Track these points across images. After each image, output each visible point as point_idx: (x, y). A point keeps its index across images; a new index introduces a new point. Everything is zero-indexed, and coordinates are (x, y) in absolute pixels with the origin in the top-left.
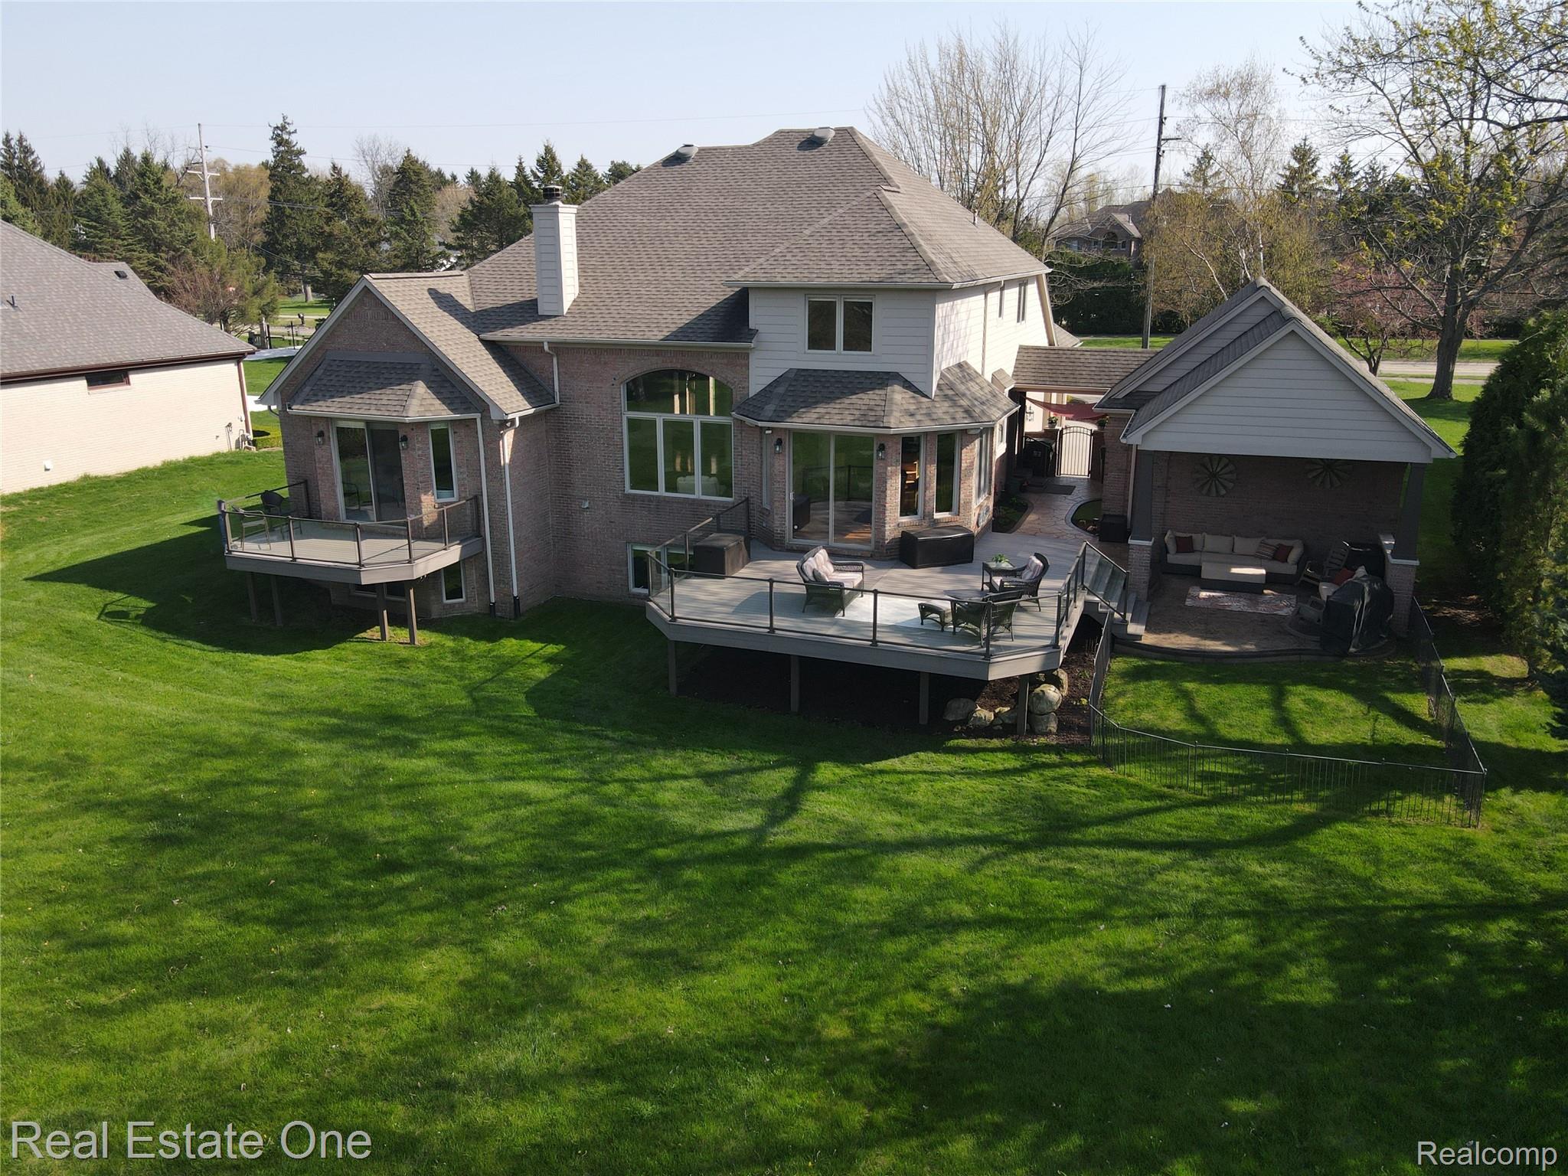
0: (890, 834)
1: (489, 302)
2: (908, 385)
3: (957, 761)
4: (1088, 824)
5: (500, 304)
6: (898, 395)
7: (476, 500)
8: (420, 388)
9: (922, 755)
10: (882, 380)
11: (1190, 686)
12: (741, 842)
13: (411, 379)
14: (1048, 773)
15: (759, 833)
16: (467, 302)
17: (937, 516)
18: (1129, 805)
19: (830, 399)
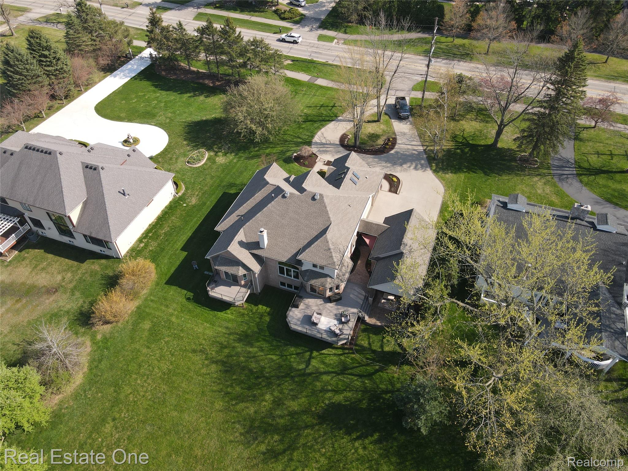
0: (322, 370)
1: (250, 240)
2: (331, 277)
3: (334, 351)
4: (348, 370)
5: (252, 241)
6: (329, 280)
7: (251, 281)
8: (241, 268)
9: (329, 349)
10: (326, 276)
11: (371, 335)
12: (303, 371)
13: (238, 266)
14: (346, 355)
15: (305, 369)
16: (244, 240)
17: (336, 291)
18: (355, 365)
19: (316, 278)
